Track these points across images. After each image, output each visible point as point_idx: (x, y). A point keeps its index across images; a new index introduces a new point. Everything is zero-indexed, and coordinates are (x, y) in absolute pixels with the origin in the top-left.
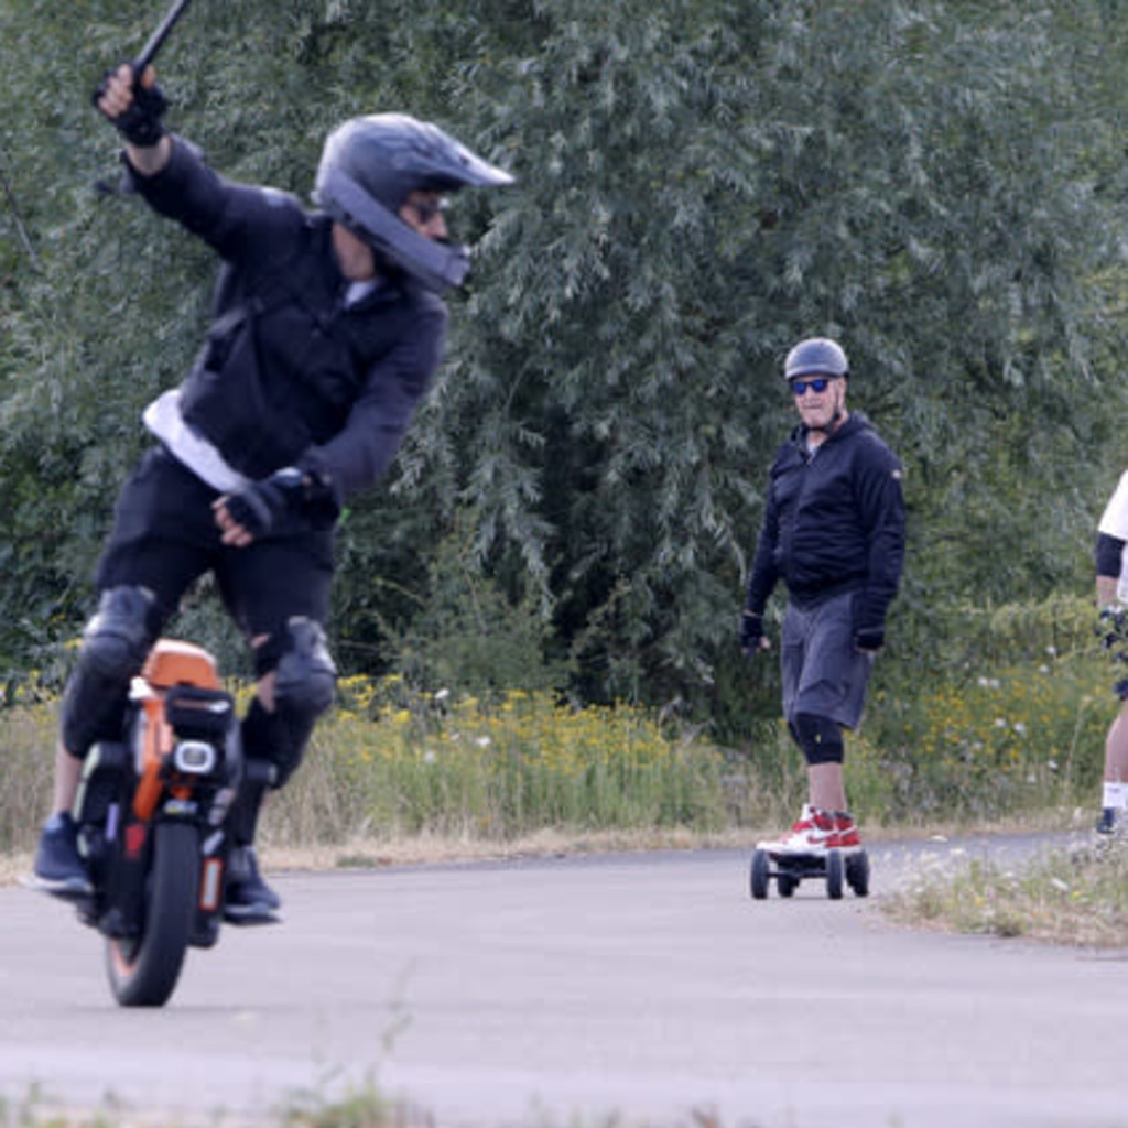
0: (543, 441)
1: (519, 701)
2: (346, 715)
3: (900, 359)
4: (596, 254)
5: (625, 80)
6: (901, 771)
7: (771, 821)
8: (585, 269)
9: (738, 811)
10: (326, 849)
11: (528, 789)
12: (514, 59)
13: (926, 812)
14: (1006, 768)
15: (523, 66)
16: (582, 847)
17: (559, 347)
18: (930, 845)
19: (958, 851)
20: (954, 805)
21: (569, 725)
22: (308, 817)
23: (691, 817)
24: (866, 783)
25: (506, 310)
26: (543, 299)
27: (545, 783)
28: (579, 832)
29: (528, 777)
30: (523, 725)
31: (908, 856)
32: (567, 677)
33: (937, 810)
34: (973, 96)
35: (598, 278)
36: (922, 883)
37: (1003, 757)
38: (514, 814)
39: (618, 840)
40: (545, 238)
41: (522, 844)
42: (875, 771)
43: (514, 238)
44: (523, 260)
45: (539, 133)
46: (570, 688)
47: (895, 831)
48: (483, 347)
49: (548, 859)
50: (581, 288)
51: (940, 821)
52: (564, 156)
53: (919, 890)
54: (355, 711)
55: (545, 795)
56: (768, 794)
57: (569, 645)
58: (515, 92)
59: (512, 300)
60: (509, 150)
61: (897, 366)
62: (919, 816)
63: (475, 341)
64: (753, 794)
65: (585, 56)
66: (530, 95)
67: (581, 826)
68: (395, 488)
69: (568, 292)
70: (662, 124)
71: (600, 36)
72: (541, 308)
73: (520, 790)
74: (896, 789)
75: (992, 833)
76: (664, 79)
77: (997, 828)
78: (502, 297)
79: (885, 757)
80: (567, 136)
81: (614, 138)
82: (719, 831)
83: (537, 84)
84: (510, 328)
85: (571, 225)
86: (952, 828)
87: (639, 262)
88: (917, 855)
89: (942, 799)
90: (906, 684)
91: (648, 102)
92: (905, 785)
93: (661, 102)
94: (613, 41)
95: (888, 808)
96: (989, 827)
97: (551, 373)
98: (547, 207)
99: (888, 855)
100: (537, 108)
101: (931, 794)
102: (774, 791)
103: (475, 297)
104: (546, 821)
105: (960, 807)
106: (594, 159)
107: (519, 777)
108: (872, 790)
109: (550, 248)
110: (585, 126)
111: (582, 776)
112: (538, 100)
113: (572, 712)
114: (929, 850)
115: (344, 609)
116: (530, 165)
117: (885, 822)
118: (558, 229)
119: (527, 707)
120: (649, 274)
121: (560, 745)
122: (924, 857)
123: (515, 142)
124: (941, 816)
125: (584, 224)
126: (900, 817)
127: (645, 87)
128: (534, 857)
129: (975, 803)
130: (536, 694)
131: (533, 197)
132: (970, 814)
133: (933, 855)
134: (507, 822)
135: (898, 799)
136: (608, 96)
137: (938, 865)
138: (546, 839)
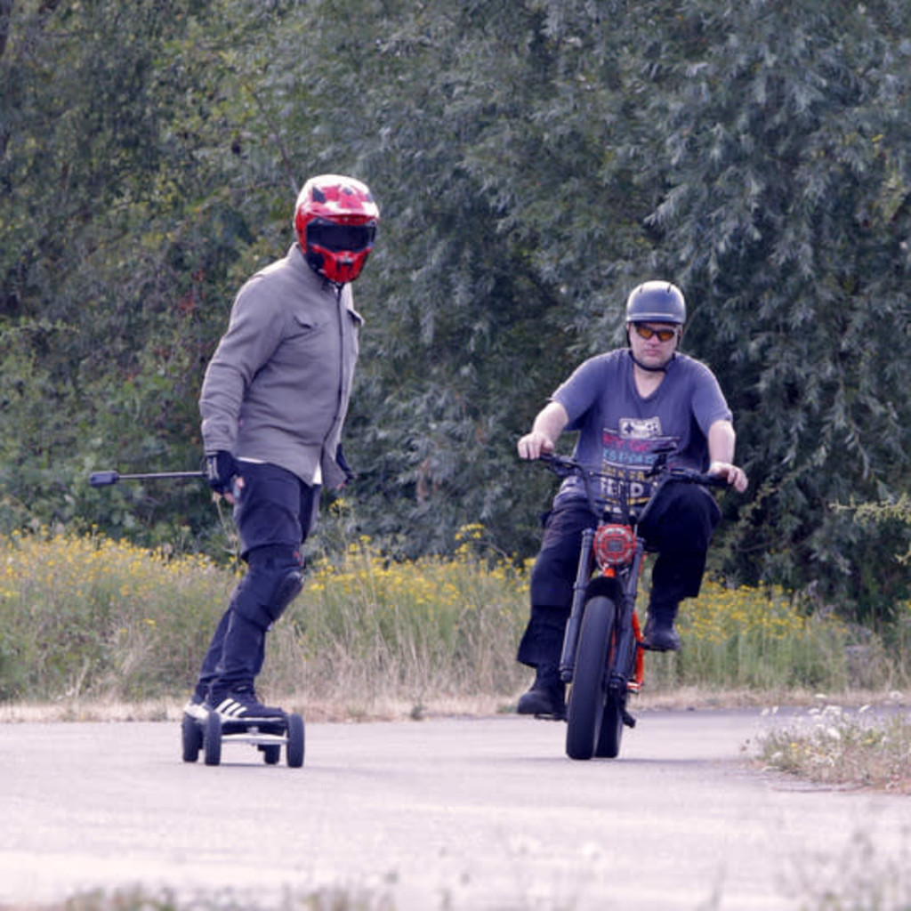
4: (749, 219)
8: (739, 230)
12: (686, 62)
15: (694, 69)
23: (818, 680)
25: (678, 264)
35: (751, 238)
39: (746, 696)
40: (710, 207)
43: (686, 207)
44: (693, 224)
45: (706, 123)
52: (724, 144)
57: (724, 536)
58: (688, 90)
60: (681, 137)
65: (742, 60)
66: (699, 93)
70: (804, 114)
71: (755, 44)
78: (675, 255)
80: (726, 127)
81: (767, 126)
83: (704, 85)
85: (730, 197)
87: (785, 225)
91: (793, 100)
93: (803, 100)
94: (765, 50)
97: (715, 315)
98: (711, 182)
100: (704, 104)
106: (747, 142)
109: (714, 215)
110: (743, 120)
112: (705, 97)
116: (698, 150)
118: (720, 199)
120: (790, 236)
121: (710, 618)
123: (686, 130)
125: (741, 194)
127: (791, 88)
131: (701, 176)
136: (761, 93)
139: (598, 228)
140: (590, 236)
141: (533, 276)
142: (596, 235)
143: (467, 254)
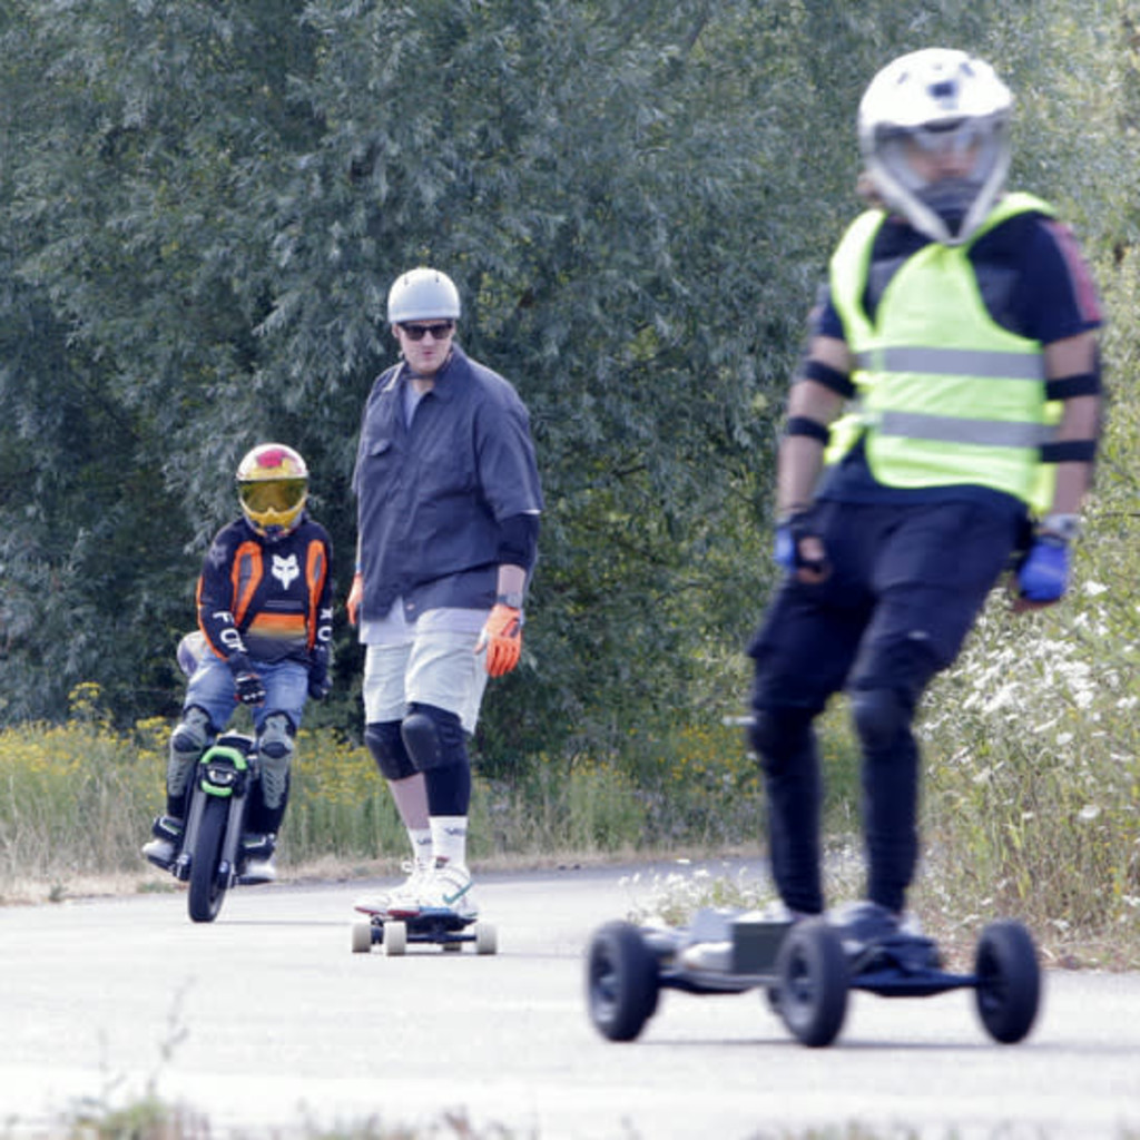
0: (322, 502)
1: (303, 739)
2: (147, 754)
3: (647, 426)
5: (396, 173)
6: (652, 801)
7: (535, 845)
8: (361, 344)
9: (504, 838)
10: (127, 876)
11: (311, 818)
12: (292, 155)
13: (675, 837)
14: (748, 796)
15: (303, 161)
16: (361, 872)
17: (336, 417)
18: (677, 868)
19: (702, 873)
20: (702, 830)
21: (349, 761)
22: (110, 848)
24: (621, 810)
25: (287, 383)
26: (322, 374)
27: (327, 814)
28: (360, 858)
29: (311, 809)
30: (307, 762)
31: (657, 878)
32: (345, 717)
33: (687, 835)
34: (713, 183)
35: (372, 354)
36: (668, 902)
37: (746, 786)
38: (299, 843)
40: (323, 316)
41: (307, 870)
42: (628, 801)
43: (296, 317)
44: (304, 337)
45: (318, 222)
46: (349, 726)
47: (647, 853)
48: (267, 417)
49: (330, 883)
50: (357, 363)
51: (689, 845)
52: (341, 243)
53: (665, 908)
54: (154, 750)
55: (328, 825)
56: (532, 821)
57: (348, 688)
58: (296, 185)
59: (294, 373)
60: (290, 237)
61: (643, 432)
62: (670, 842)
63: (260, 412)
64: (518, 822)
65: (359, 151)
66: (309, 188)
67: (360, 853)
68: (188, 549)
69: (346, 367)
70: (431, 213)
71: (372, 132)
72: (321, 382)
73: (304, 821)
74: (648, 817)
75: (737, 856)
76: (432, 172)
77: (740, 850)
78: (285, 371)
79: (639, 787)
80: (343, 224)
81: (386, 226)
82: (487, 857)
83: (317, 178)
84: (292, 400)
85: (346, 306)
86: (700, 852)
88: (664, 877)
89: (690, 825)
90: (655, 720)
91: (418, 193)
92: (657, 812)
93: (430, 193)
94: (384, 138)
95: (641, 833)
96: (733, 850)
97: (329, 440)
98: (325, 289)
99: (637, 877)
100: (315, 200)
101: (681, 821)
102: (537, 819)
103: (260, 373)
104: (329, 849)
105: (707, 833)
106: (367, 246)
107: (304, 808)
108: (626, 818)
109: (329, 327)
110: (360, 216)
111: (359, 807)
112: (317, 191)
113: (352, 749)
114: (676, 872)
115: (142, 657)
116: (310, 251)
117: (638, 847)
118: (334, 309)
119: (310, 745)
121: (340, 779)
122: (672, 878)
123: (294, 230)
124: (689, 840)
125: (359, 303)
126: (652, 841)
127: (415, 179)
128: (316, 881)
129: (721, 828)
130: (318, 732)
131: (312, 280)
132: (716, 838)
133: (681, 877)
134: (292, 849)
135: (650, 826)
136: (382, 187)
137: (683, 885)
138: (329, 864)
139: (186, 345)
140: (176, 355)
141: (109, 407)
142: (185, 354)
143: (33, 382)
